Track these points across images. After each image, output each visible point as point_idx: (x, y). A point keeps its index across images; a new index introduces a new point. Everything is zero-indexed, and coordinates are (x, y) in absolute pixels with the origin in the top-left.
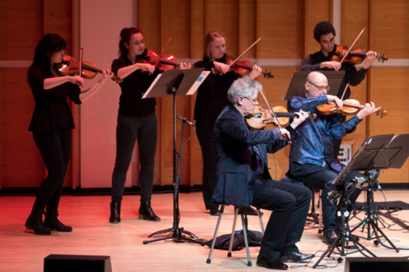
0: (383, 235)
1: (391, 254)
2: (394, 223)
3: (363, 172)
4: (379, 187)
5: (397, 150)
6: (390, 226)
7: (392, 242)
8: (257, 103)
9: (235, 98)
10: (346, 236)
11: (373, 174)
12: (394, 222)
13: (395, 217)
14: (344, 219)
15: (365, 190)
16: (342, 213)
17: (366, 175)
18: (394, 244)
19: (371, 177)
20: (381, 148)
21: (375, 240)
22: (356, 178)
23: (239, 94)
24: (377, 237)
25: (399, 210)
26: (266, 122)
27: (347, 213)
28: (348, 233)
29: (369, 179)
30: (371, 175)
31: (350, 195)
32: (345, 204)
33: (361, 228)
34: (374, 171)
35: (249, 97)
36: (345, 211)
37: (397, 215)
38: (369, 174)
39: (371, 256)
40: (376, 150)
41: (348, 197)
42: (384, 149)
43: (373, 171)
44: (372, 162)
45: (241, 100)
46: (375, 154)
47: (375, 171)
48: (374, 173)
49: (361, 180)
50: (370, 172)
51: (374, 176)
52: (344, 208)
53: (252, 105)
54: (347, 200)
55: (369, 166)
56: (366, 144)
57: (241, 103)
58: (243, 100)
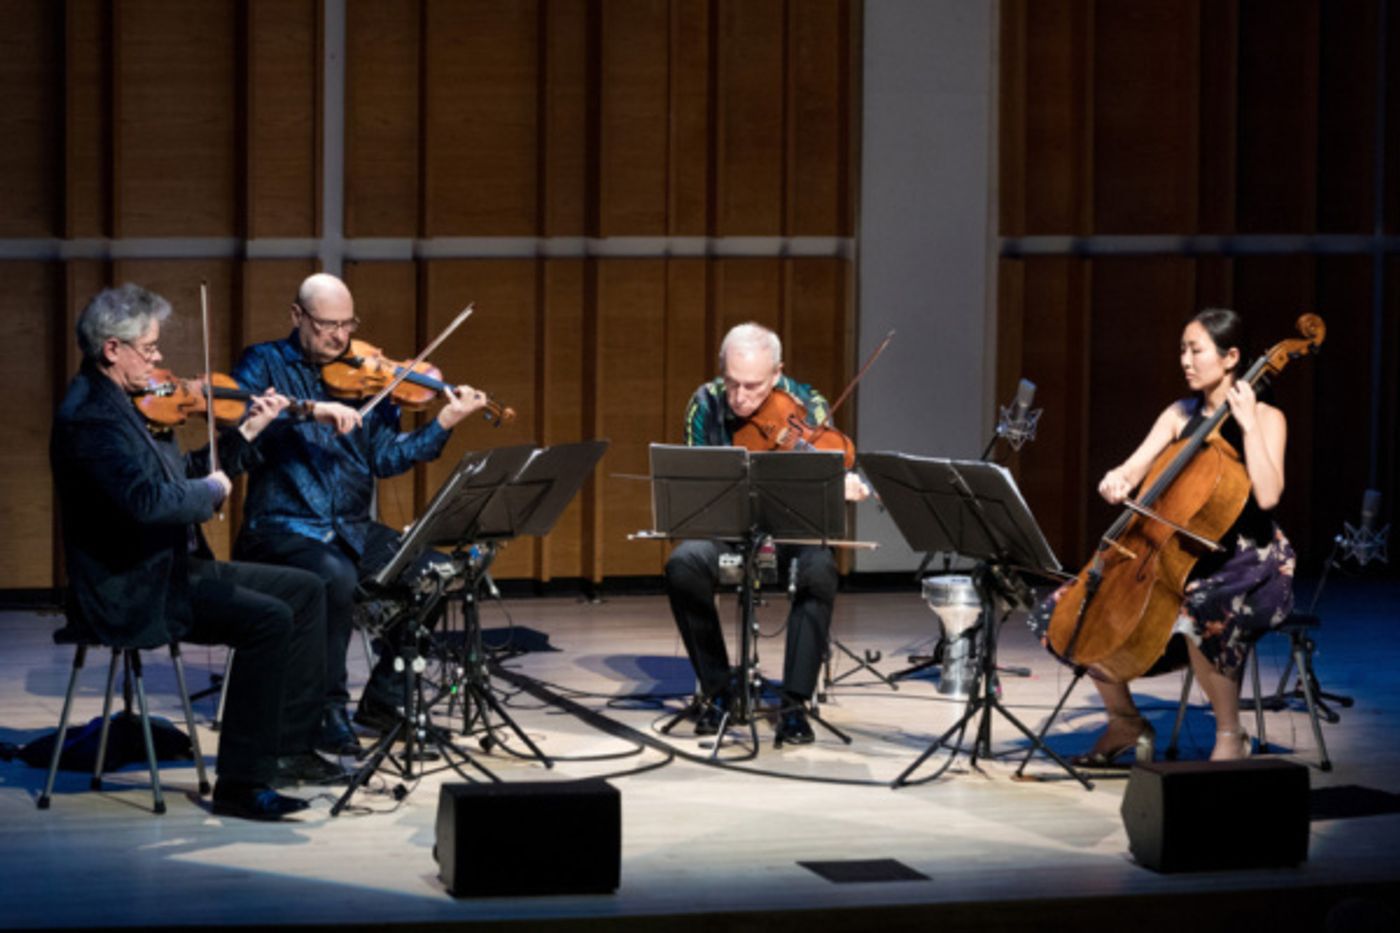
0: (509, 722)
1: (534, 773)
2: (516, 689)
3: (448, 550)
4: (494, 590)
5: (538, 489)
6: (508, 696)
7: (532, 738)
8: (157, 356)
9: (97, 345)
10: (417, 725)
11: (477, 555)
12: (516, 684)
13: (516, 671)
14: (412, 679)
15: (454, 599)
16: (408, 664)
17: (460, 557)
18: (540, 745)
19: (472, 563)
20: (500, 483)
21: (483, 735)
22: (431, 565)
23: (107, 332)
24: (489, 728)
25: (519, 653)
26: (185, 409)
27: (419, 664)
28: (422, 718)
29: (468, 567)
30: (473, 557)
31: (427, 612)
32: (414, 637)
33: (445, 704)
34: (480, 547)
35: (134, 339)
36: (415, 657)
37: (519, 666)
38: (467, 556)
39: (482, 778)
40: (485, 490)
41: (423, 617)
42: (509, 484)
43: (477, 546)
44: (474, 522)
45: (113, 350)
46: (483, 499)
47: (484, 545)
48: (480, 552)
49: (447, 571)
50: (467, 549)
51: (479, 560)
52: (410, 648)
53: (144, 363)
54: (418, 628)
55: (466, 532)
56: (472, 471)
57: (112, 357)
58: (118, 350)
